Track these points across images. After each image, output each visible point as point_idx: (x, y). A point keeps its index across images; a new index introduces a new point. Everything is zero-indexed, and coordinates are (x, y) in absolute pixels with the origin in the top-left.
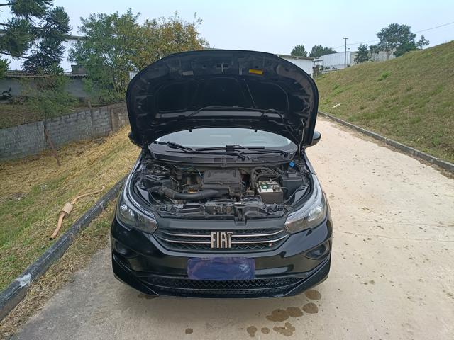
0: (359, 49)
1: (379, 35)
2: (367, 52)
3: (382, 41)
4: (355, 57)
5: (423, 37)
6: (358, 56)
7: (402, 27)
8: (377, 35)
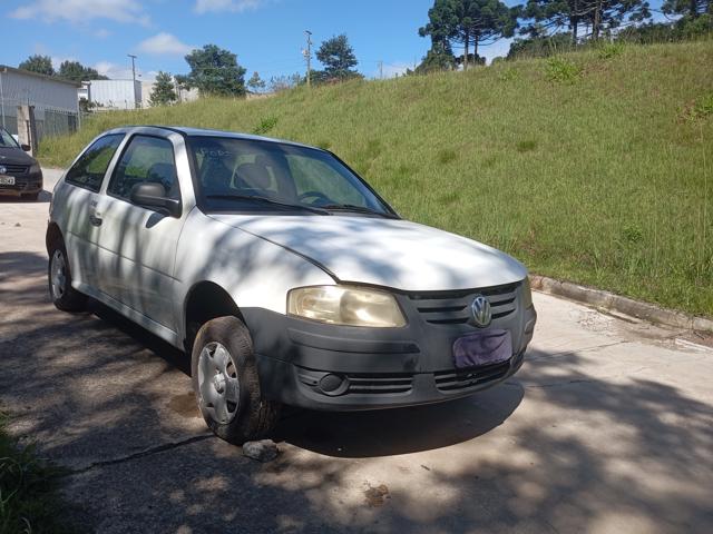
0: (158, 78)
1: (189, 59)
2: (171, 87)
3: (194, 71)
4: (153, 92)
5: (256, 74)
6: (157, 90)
7: (225, 54)
8: (186, 58)
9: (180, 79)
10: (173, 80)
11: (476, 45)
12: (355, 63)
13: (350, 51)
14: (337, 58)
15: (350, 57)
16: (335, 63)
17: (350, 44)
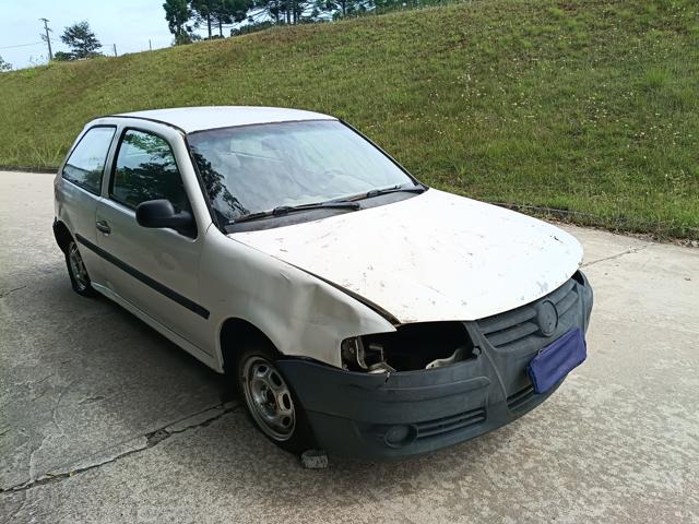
11: (221, 27)
12: (100, 46)
13: (92, 35)
14: (81, 41)
15: (94, 40)
16: (81, 45)
17: (91, 30)
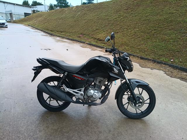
0: (50, 5)
2: (53, 7)
3: (58, 4)
6: (50, 8)
9: (55, 5)
10: (53, 5)
